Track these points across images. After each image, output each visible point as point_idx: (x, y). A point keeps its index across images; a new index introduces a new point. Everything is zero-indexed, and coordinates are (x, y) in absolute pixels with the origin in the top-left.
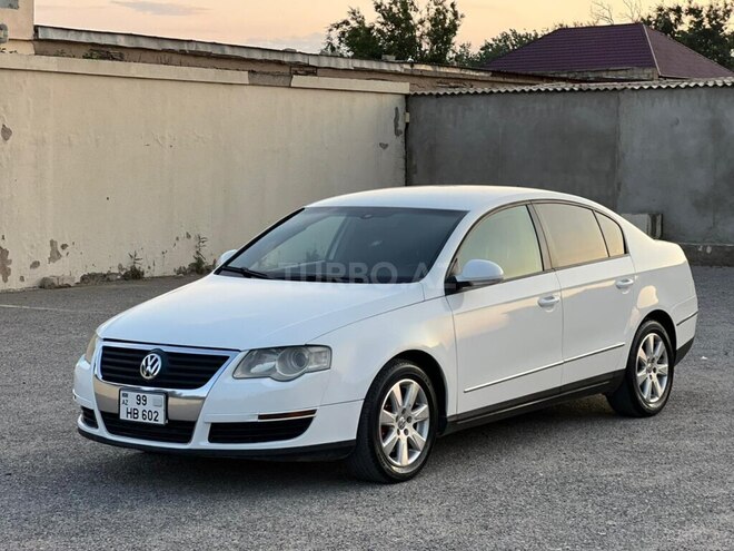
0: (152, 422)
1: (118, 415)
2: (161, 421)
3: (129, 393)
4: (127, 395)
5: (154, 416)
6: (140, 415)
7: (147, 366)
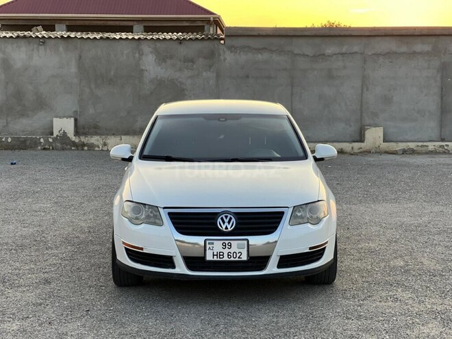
0: (237, 259)
1: (205, 257)
2: (244, 258)
3: (215, 242)
4: (213, 244)
5: (238, 255)
6: (226, 255)
7: (224, 223)
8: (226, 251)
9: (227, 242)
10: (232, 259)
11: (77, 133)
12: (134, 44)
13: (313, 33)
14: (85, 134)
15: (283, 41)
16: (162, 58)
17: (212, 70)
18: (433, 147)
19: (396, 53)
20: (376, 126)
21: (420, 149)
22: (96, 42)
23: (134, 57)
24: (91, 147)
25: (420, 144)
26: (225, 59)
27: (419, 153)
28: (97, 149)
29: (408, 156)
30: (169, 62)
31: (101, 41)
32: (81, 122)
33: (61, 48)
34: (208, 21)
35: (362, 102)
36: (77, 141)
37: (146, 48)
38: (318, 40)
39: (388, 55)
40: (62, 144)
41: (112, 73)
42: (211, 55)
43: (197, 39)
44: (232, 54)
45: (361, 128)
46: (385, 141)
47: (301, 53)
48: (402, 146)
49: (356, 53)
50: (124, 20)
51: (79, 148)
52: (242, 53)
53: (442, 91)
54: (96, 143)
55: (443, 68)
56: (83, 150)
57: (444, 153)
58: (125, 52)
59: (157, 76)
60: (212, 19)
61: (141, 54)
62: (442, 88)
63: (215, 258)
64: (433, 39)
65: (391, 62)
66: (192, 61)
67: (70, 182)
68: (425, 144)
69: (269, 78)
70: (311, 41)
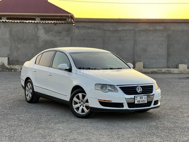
1: (134, 102)
2: (146, 102)
3: (138, 97)
5: (144, 101)
6: (141, 101)
7: (139, 90)
8: (141, 100)
9: (141, 97)
10: (143, 103)
11: (9, 64)
12: (35, 25)
13: (113, 21)
14: (13, 64)
15: (100, 24)
16: (47, 31)
17: (69, 36)
18: (164, 71)
19: (148, 30)
20: (140, 61)
21: (159, 71)
22: (18, 24)
23: (35, 31)
24: (15, 70)
25: (159, 69)
26: (75, 32)
27: (158, 73)
28: (18, 71)
29: (153, 74)
30: (50, 33)
31: (20, 23)
32: (11, 59)
33: (2, 26)
34: (68, 17)
35: (134, 51)
36: (9, 67)
37: (40, 27)
38: (115, 24)
39: (145, 31)
40: (2, 68)
41: (25, 38)
42: (69, 30)
43: (62, 23)
44: (78, 30)
45: (134, 62)
46: (144, 68)
47: (108, 29)
48: (151, 70)
49: (132, 30)
50: (32, 16)
51: (10, 70)
52: (82, 29)
53: (168, 47)
54: (17, 68)
55: (169, 36)
56: (12, 71)
57: (169, 73)
58: (31, 28)
59: (45, 39)
60: (70, 16)
61: (38, 30)
62: (168, 45)
63: (138, 103)
64: (164, 24)
65: (146, 34)
66: (60, 33)
67: (4, 86)
68: (161, 69)
69: (94, 40)
70: (112, 24)
